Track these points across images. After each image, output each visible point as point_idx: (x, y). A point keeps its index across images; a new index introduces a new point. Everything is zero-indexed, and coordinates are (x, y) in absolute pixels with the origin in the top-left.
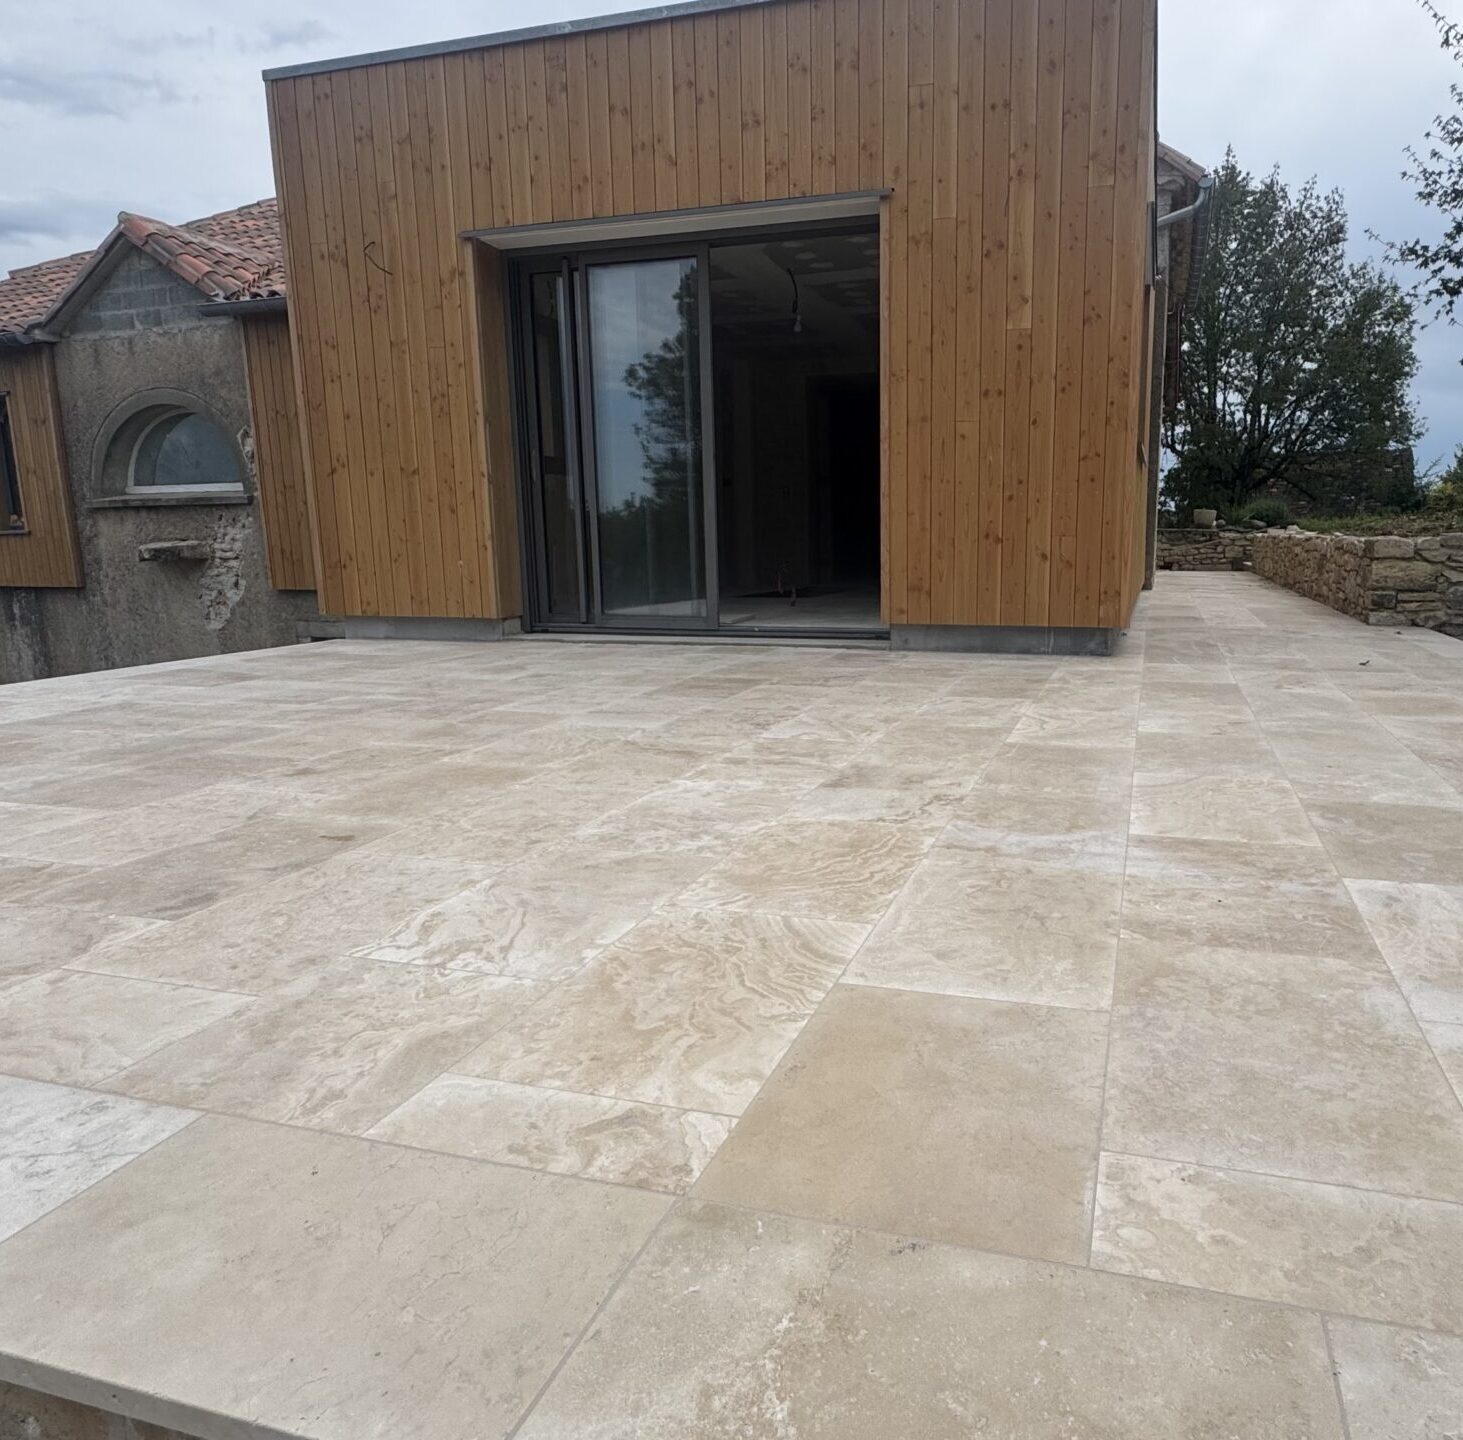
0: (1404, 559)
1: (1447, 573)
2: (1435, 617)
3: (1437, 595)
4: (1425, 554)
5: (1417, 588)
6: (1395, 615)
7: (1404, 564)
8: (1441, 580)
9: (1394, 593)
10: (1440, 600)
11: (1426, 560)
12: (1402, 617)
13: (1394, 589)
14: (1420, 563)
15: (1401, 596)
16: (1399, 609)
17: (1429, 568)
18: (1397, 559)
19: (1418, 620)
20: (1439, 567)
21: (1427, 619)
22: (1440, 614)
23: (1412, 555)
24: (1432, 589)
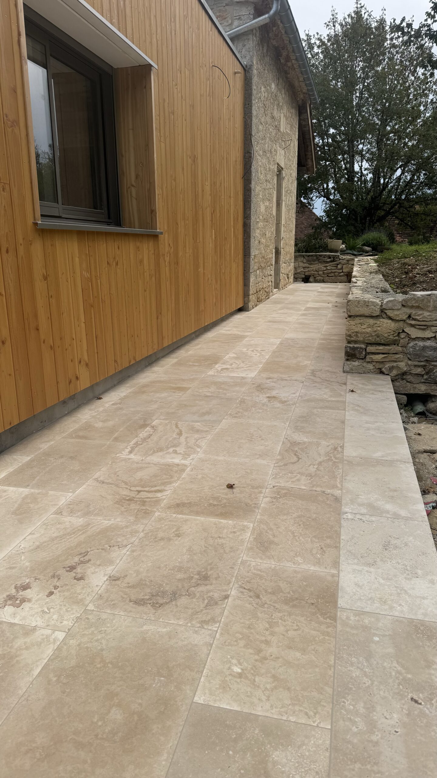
0: (372, 317)
1: (407, 330)
2: (398, 367)
3: (400, 349)
4: (389, 313)
5: (383, 342)
6: (365, 364)
7: (371, 321)
8: (403, 335)
9: (363, 346)
10: (403, 352)
11: (390, 318)
12: (371, 366)
13: (363, 342)
14: (386, 321)
15: (371, 349)
16: (368, 359)
17: (392, 325)
18: (367, 317)
19: (383, 369)
20: (401, 324)
21: (391, 368)
22: (402, 365)
23: (378, 313)
24: (395, 343)
